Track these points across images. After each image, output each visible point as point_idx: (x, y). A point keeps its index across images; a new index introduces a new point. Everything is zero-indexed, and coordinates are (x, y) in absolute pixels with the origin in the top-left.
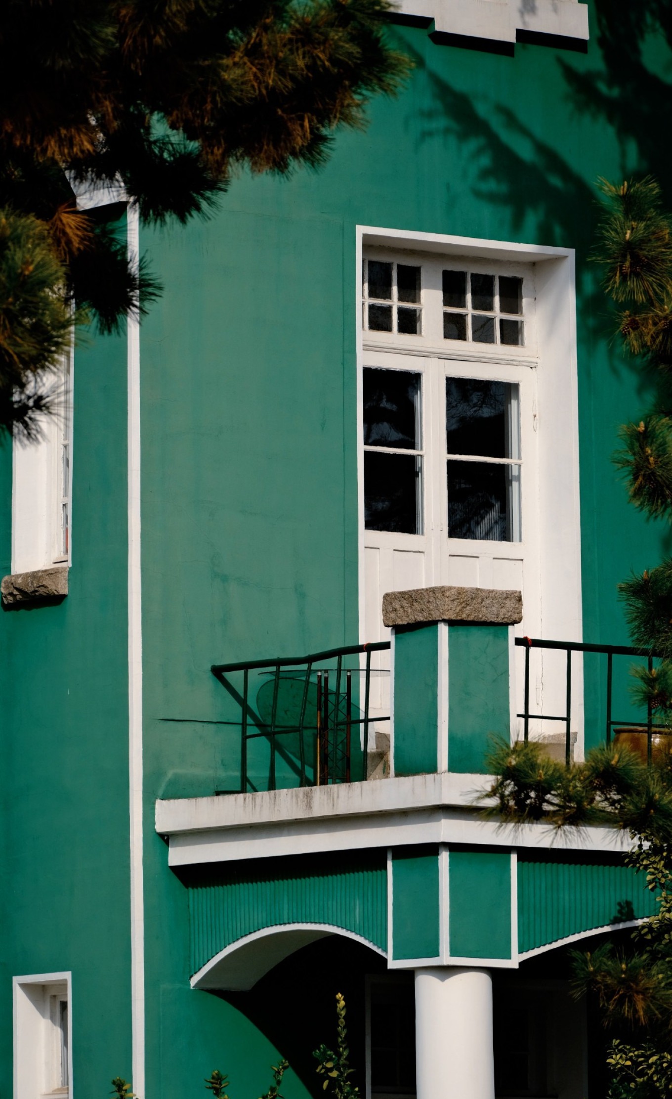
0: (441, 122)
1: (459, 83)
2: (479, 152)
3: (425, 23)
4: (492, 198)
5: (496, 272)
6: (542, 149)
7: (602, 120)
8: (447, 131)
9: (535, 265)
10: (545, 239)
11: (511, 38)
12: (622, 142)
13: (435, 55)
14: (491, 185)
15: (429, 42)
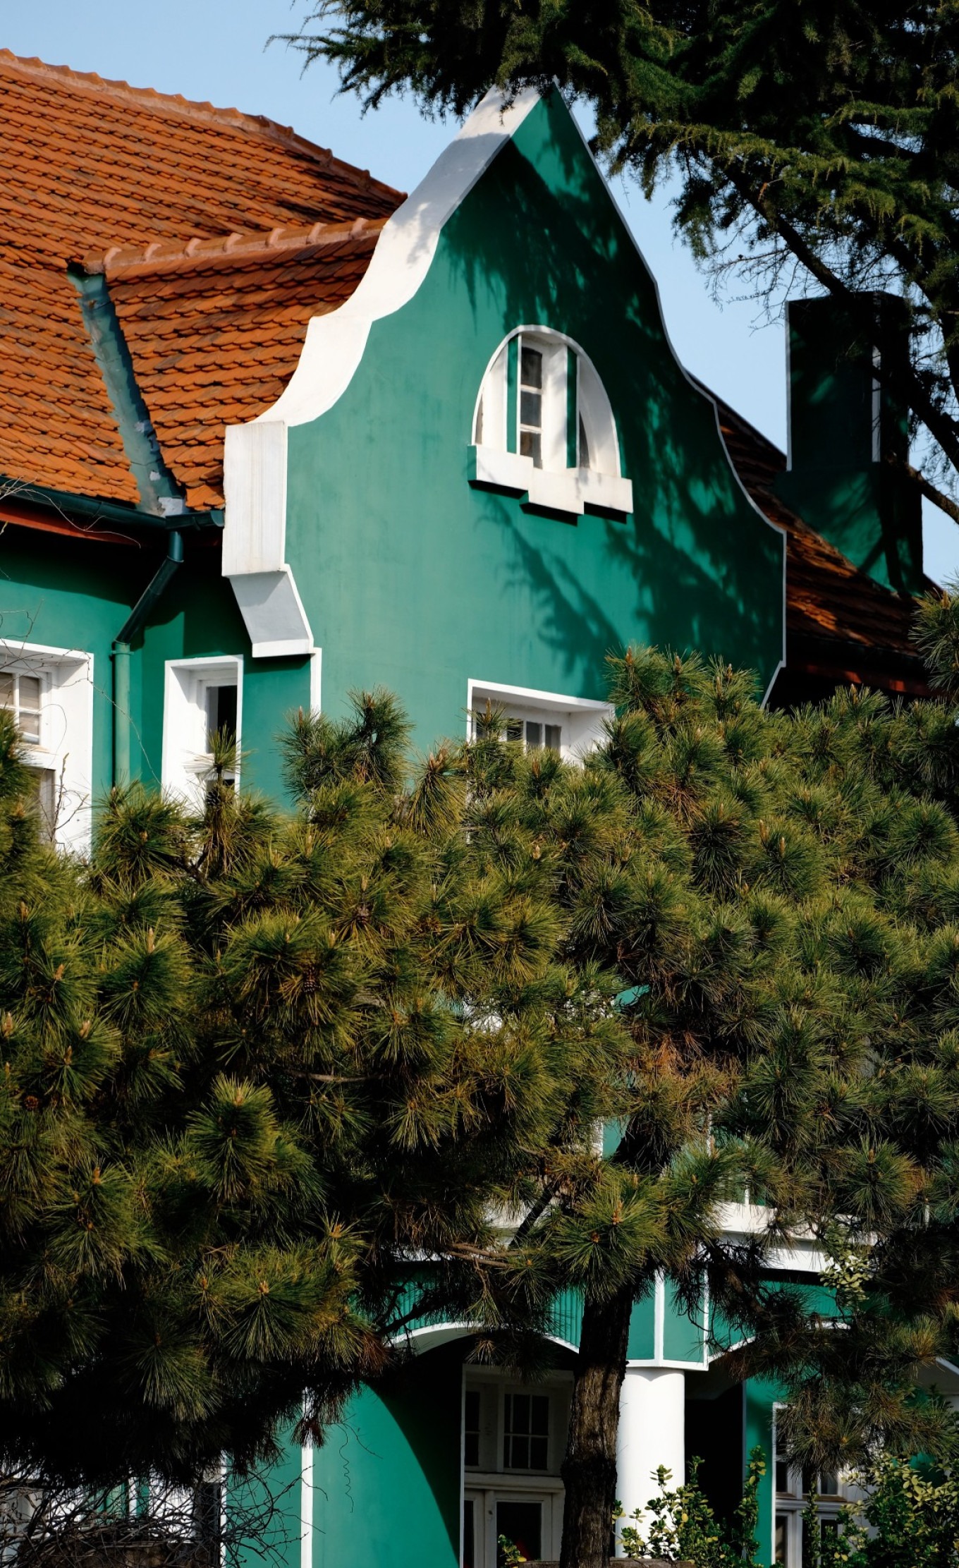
0: (522, 574)
1: (533, 541)
2: (546, 602)
3: (519, 494)
4: (552, 643)
5: (543, 721)
6: (585, 597)
7: (627, 570)
8: (523, 582)
9: (571, 715)
10: (587, 692)
11: (580, 509)
12: (641, 587)
13: (524, 523)
14: (553, 632)
15: (520, 511)
